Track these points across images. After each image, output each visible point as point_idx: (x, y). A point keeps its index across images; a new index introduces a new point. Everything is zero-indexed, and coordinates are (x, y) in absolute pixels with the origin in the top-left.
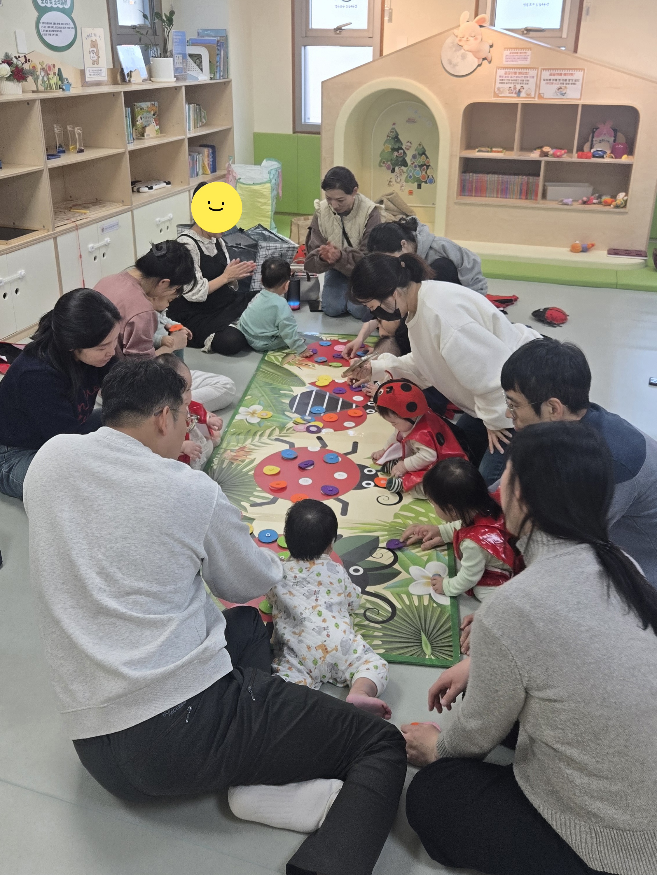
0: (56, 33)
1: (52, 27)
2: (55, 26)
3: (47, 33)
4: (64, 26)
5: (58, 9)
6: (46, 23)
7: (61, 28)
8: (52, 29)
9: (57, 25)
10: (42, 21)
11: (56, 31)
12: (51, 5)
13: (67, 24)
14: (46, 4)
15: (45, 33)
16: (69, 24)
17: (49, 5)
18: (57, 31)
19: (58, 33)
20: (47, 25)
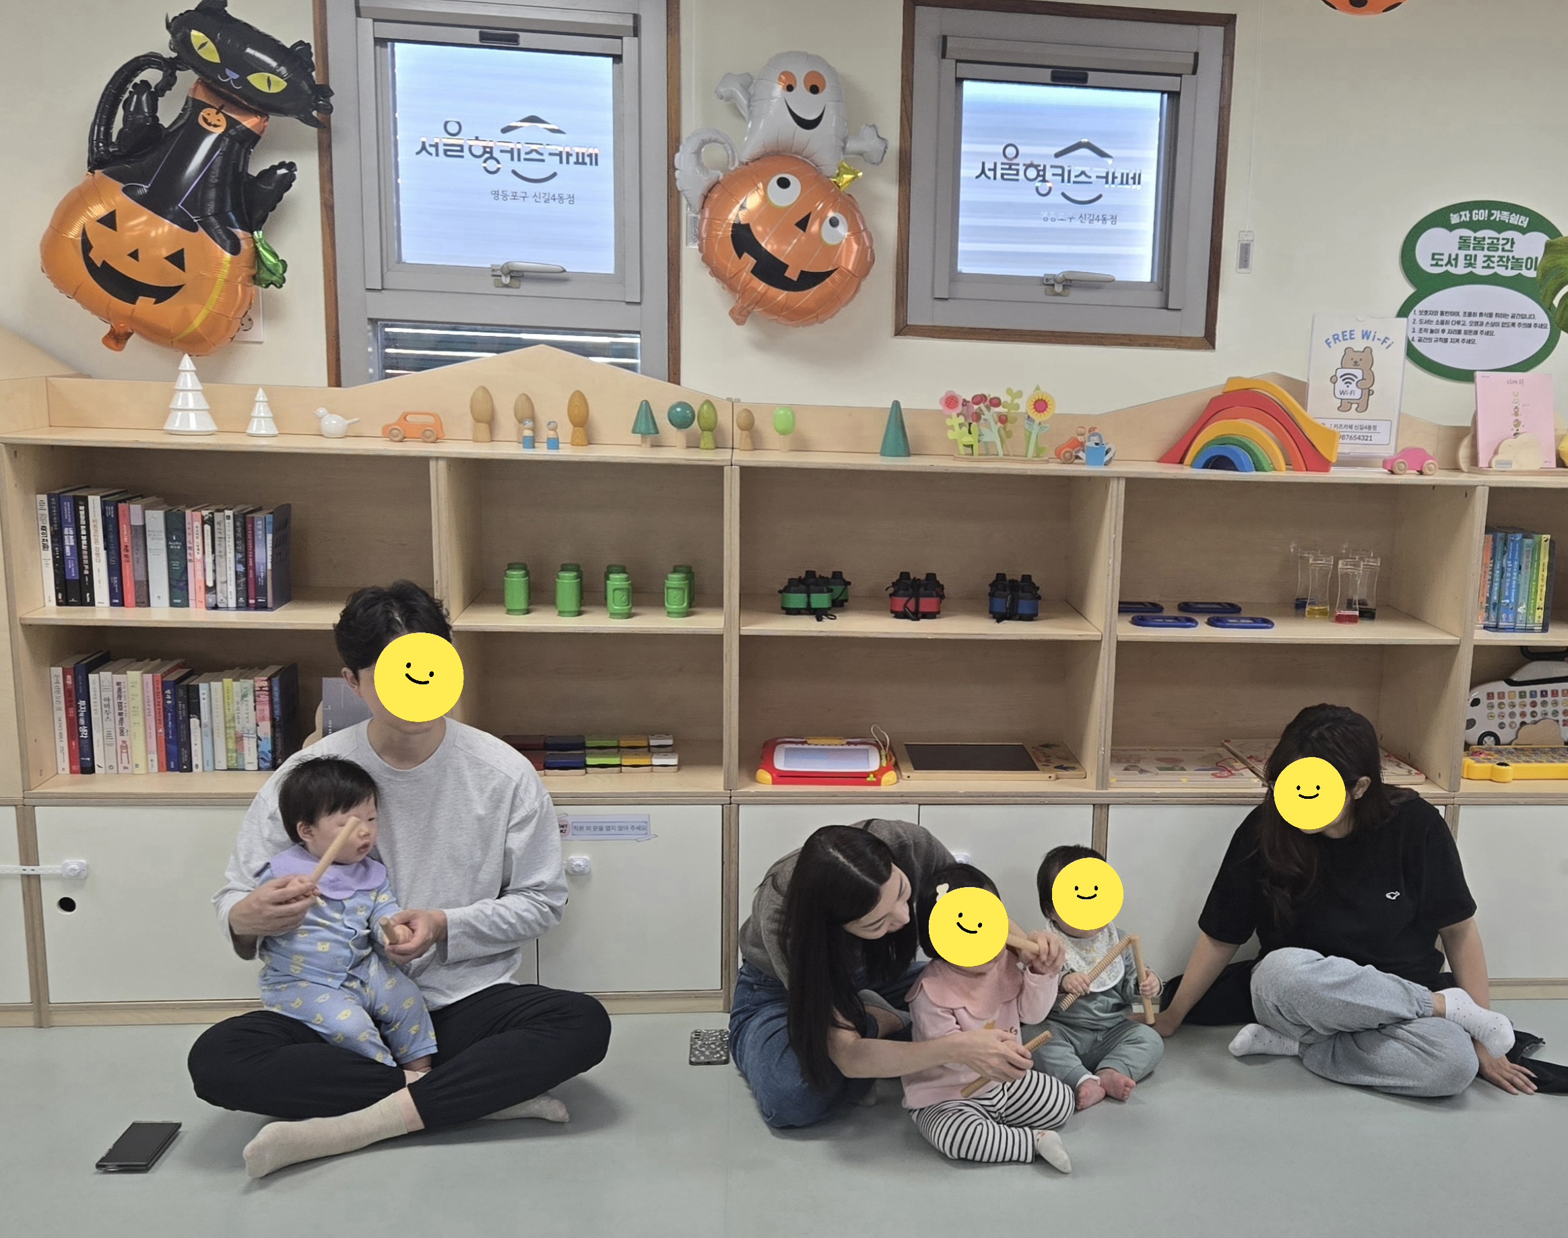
0: (1468, 337)
1: (1458, 323)
2: (1468, 319)
3: (1433, 336)
4: (1511, 320)
5: (1495, 280)
6: (1435, 313)
7: (1493, 325)
8: (1457, 327)
9: (1477, 319)
10: (1418, 307)
11: (1466, 332)
12: (1470, 269)
13: (1523, 316)
14: (1449, 268)
15: (1424, 335)
16: (1532, 316)
17: (1461, 270)
18: (1476, 333)
19: (1477, 337)
20: (1434, 318)
